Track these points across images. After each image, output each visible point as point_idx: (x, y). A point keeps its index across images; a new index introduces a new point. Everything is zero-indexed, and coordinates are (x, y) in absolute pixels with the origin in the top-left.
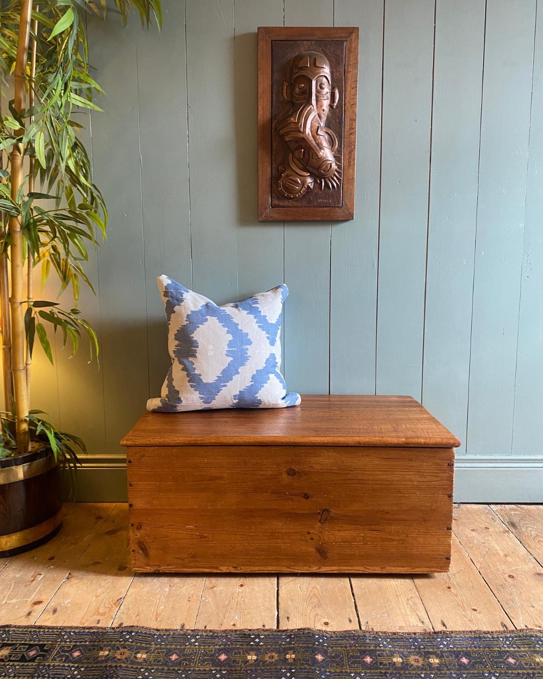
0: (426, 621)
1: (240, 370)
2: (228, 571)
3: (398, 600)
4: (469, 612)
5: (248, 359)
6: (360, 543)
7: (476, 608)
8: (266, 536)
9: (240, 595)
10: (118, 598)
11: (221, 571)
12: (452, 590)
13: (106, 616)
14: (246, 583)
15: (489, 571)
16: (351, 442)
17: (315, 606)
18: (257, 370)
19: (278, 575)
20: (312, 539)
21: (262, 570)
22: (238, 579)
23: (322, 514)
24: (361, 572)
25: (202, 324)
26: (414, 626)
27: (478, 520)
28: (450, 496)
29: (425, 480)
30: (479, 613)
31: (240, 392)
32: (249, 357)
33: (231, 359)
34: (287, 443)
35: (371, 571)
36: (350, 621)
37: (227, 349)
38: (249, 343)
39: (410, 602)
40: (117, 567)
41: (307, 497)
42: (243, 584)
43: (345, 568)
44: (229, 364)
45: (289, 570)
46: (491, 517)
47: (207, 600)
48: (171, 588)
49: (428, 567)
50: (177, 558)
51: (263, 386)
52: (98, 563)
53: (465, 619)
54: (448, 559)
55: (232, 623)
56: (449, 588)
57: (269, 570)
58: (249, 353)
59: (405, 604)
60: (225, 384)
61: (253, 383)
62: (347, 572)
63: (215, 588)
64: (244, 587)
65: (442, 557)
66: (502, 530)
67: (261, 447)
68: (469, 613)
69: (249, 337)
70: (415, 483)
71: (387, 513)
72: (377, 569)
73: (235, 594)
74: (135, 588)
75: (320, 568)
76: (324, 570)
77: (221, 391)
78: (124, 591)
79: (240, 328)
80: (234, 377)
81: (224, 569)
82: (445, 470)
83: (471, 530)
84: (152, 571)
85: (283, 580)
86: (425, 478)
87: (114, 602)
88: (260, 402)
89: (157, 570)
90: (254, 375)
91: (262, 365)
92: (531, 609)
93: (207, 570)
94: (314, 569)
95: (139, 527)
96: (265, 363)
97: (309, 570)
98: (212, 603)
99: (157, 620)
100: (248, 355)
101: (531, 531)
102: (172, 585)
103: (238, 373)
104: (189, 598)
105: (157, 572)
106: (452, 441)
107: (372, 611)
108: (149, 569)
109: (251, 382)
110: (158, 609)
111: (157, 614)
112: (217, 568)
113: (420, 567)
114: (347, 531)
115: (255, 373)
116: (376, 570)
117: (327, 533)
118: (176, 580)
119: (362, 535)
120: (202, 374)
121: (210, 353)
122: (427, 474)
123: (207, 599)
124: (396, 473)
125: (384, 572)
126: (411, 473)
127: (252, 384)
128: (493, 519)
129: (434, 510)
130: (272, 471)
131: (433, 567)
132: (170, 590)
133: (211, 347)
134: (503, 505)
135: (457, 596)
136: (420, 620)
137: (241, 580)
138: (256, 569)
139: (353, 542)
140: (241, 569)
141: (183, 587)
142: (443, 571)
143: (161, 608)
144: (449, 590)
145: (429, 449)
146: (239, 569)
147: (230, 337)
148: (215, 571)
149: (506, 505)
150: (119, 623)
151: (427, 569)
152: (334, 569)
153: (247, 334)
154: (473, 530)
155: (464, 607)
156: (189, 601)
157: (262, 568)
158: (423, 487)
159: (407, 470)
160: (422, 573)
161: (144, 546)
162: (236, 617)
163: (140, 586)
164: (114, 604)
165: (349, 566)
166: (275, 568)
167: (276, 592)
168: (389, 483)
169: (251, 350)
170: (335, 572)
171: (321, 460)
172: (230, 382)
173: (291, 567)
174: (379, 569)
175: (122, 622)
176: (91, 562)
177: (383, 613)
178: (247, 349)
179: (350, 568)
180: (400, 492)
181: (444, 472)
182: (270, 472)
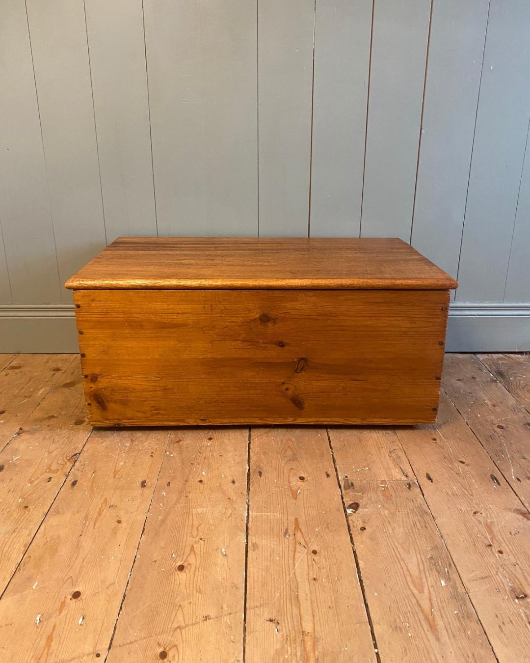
0: (411, 474)
2: (196, 424)
3: (380, 453)
4: (457, 464)
6: (339, 394)
7: (464, 460)
8: (237, 387)
9: (208, 449)
10: (73, 454)
11: (188, 423)
12: (438, 441)
13: (58, 474)
14: (215, 436)
15: (477, 421)
16: (333, 284)
17: (290, 460)
19: (250, 427)
20: (287, 390)
21: (233, 423)
22: (206, 432)
23: (299, 363)
24: (340, 424)
26: (397, 480)
27: (464, 370)
28: (442, 344)
29: (415, 326)
30: (467, 465)
34: (260, 286)
35: (351, 423)
36: (328, 475)
39: (393, 455)
40: (74, 421)
41: (282, 345)
42: (212, 437)
43: (323, 419)
45: (263, 422)
46: (477, 366)
47: (172, 455)
48: (133, 443)
49: (413, 419)
50: (138, 411)
52: (53, 417)
53: (452, 472)
54: (435, 410)
55: (199, 479)
56: (435, 439)
57: (241, 423)
59: (388, 457)
62: (325, 423)
63: (181, 442)
64: (212, 440)
65: (428, 407)
66: (489, 379)
67: (230, 291)
68: (457, 466)
70: (403, 329)
71: (371, 361)
72: (357, 420)
73: (202, 448)
74: (92, 443)
75: (295, 420)
76: (299, 421)
78: (80, 446)
81: (192, 422)
82: (438, 315)
83: (457, 380)
84: (111, 425)
85: (255, 433)
86: (415, 323)
87: (68, 458)
89: (117, 424)
92: (523, 460)
93: (173, 424)
94: (290, 421)
95: (94, 379)
97: (284, 422)
98: (177, 459)
99: (115, 477)
101: (520, 380)
102: (133, 439)
104: (152, 453)
105: (117, 426)
106: (447, 283)
107: (352, 464)
108: (107, 423)
110: (117, 464)
111: (115, 471)
112: (183, 421)
113: (404, 419)
114: (324, 380)
116: (356, 422)
117: (303, 382)
118: (139, 434)
119: (342, 385)
122: (417, 319)
123: (172, 453)
124: (383, 318)
125: (365, 423)
126: (399, 319)
128: (480, 369)
129: (423, 359)
130: (243, 317)
131: (418, 418)
132: (131, 445)
134: (490, 355)
135: (443, 448)
136: (404, 473)
137: (211, 433)
138: (225, 422)
139: (332, 392)
140: (209, 422)
141: (146, 442)
142: (429, 422)
143: (120, 464)
144: (434, 441)
145: (422, 292)
146: (208, 421)
148: (181, 424)
149: (493, 355)
150: (73, 480)
152: (312, 421)
154: (459, 380)
155: (451, 459)
156: (152, 456)
157: (233, 420)
158: (412, 333)
159: (395, 315)
160: (405, 424)
161: (101, 398)
162: (204, 473)
163: (98, 441)
164: (69, 460)
165: (327, 417)
166: (246, 420)
167: (248, 445)
168: (373, 329)
171: (298, 305)
173: (265, 419)
174: (359, 421)
175: (76, 479)
176: (46, 416)
177: (364, 467)
179: (328, 420)
180: (385, 339)
181: (436, 317)
182: (241, 319)
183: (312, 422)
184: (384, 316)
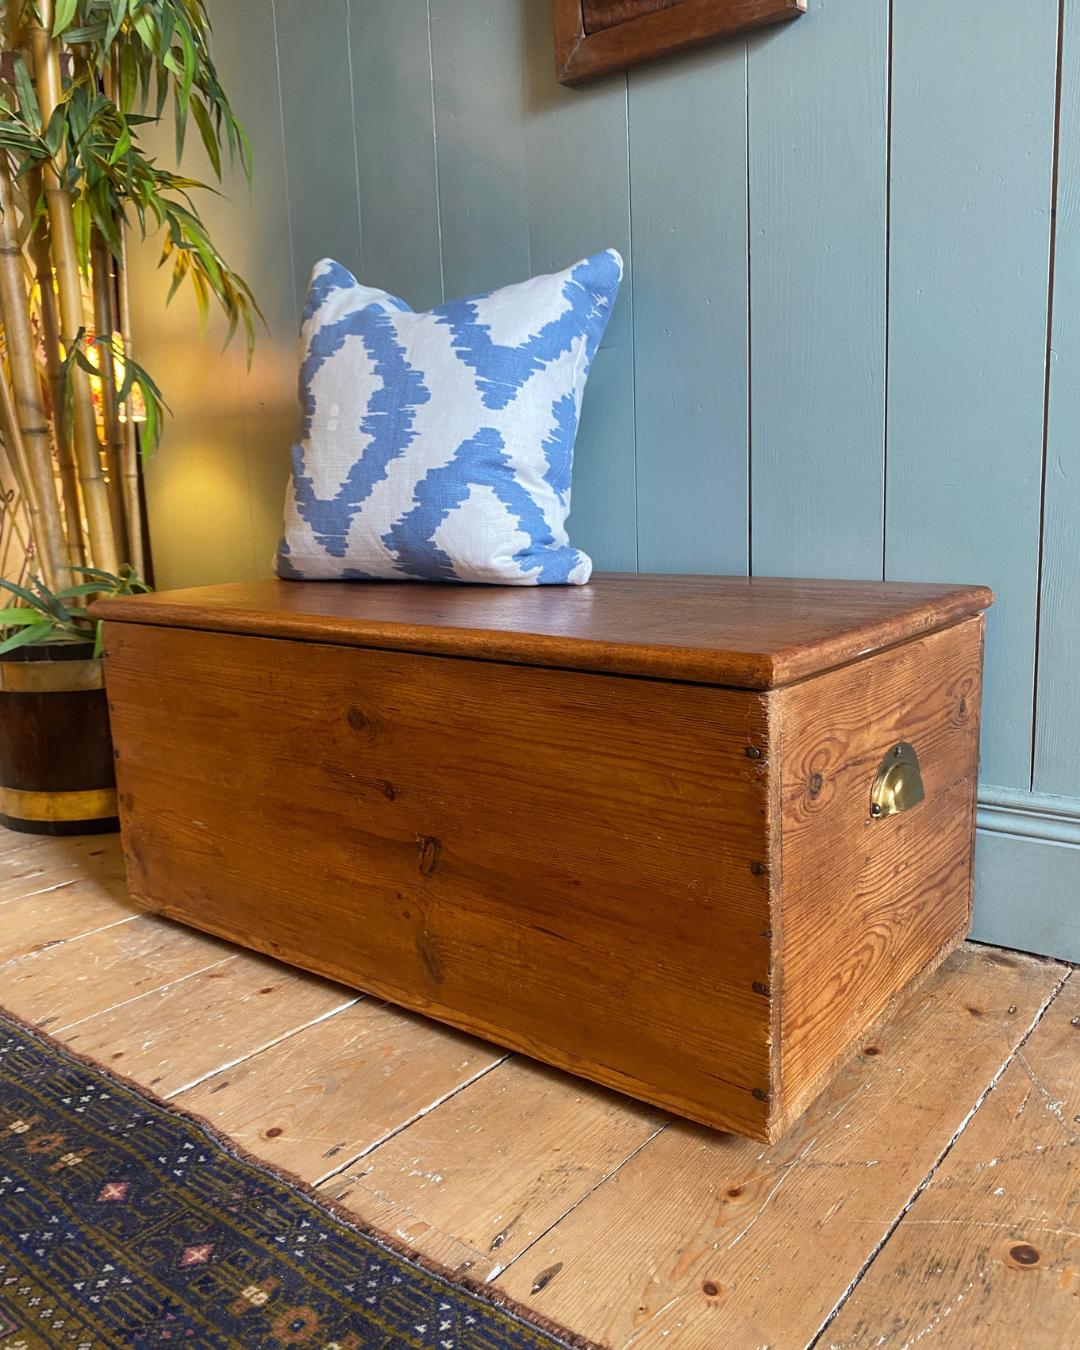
0: (518, 1244)
1: (387, 469)
2: (265, 952)
3: (531, 1159)
5: (411, 441)
6: (513, 961)
7: (724, 1286)
11: (253, 945)
18: (429, 471)
20: (407, 915)
22: (281, 976)
23: (425, 850)
25: (331, 355)
29: (676, 796)
30: (711, 1304)
31: (393, 527)
32: (415, 433)
33: (371, 439)
37: (366, 414)
38: (423, 396)
41: (391, 793)
42: (276, 988)
43: (485, 1025)
44: (365, 452)
45: (370, 987)
48: (155, 953)
49: (699, 1103)
50: (185, 892)
51: (447, 514)
54: (762, 1096)
56: (735, 1194)
57: (332, 974)
58: (416, 424)
59: (532, 1177)
60: (358, 504)
61: (419, 504)
62: (490, 1037)
63: (218, 980)
64: (267, 995)
65: (738, 1080)
69: (425, 383)
70: (647, 800)
71: (576, 883)
72: (558, 1055)
73: (225, 1002)
75: (428, 1005)
76: (439, 1012)
77: (352, 524)
79: (406, 358)
80: (374, 487)
81: (258, 944)
82: (738, 771)
84: (155, 909)
86: (676, 787)
88: (444, 559)
90: (420, 483)
91: (444, 456)
94: (419, 1003)
95: (130, 805)
96: (455, 454)
97: (407, 1003)
100: (413, 430)
102: (166, 947)
103: (384, 476)
105: (162, 913)
108: (150, 904)
109: (415, 500)
113: (675, 1094)
114: (480, 912)
115: (423, 477)
116: (556, 1059)
117: (437, 906)
119: (516, 936)
120: (315, 482)
121: (332, 426)
122: (683, 776)
125: (577, 1071)
126: (633, 765)
127: (416, 508)
129: (709, 908)
130: (320, 710)
131: (714, 1109)
132: (146, 956)
133: (335, 410)
135: (720, 1224)
136: (504, 1233)
138: (309, 963)
139: (496, 952)
140: (285, 954)
142: (749, 1134)
144: (731, 1199)
145: (682, 689)
146: (282, 951)
147: (378, 383)
148: (244, 942)
151: (696, 1106)
152: (460, 1019)
153: (422, 374)
155: (692, 1264)
157: (320, 963)
161: (139, 848)
163: (122, 932)
165: (492, 1022)
166: (342, 971)
168: (573, 786)
169: (422, 417)
170: (463, 1028)
171: (413, 692)
172: (367, 498)
173: (374, 982)
174: (564, 1059)
177: (438, 1173)
178: (413, 414)
179: (495, 1029)
180: (606, 822)
181: (732, 775)
182: (316, 712)
183: (462, 1023)
184: (597, 753)
